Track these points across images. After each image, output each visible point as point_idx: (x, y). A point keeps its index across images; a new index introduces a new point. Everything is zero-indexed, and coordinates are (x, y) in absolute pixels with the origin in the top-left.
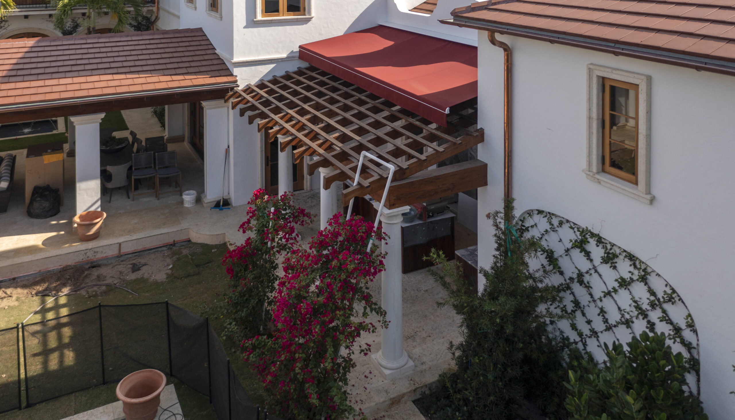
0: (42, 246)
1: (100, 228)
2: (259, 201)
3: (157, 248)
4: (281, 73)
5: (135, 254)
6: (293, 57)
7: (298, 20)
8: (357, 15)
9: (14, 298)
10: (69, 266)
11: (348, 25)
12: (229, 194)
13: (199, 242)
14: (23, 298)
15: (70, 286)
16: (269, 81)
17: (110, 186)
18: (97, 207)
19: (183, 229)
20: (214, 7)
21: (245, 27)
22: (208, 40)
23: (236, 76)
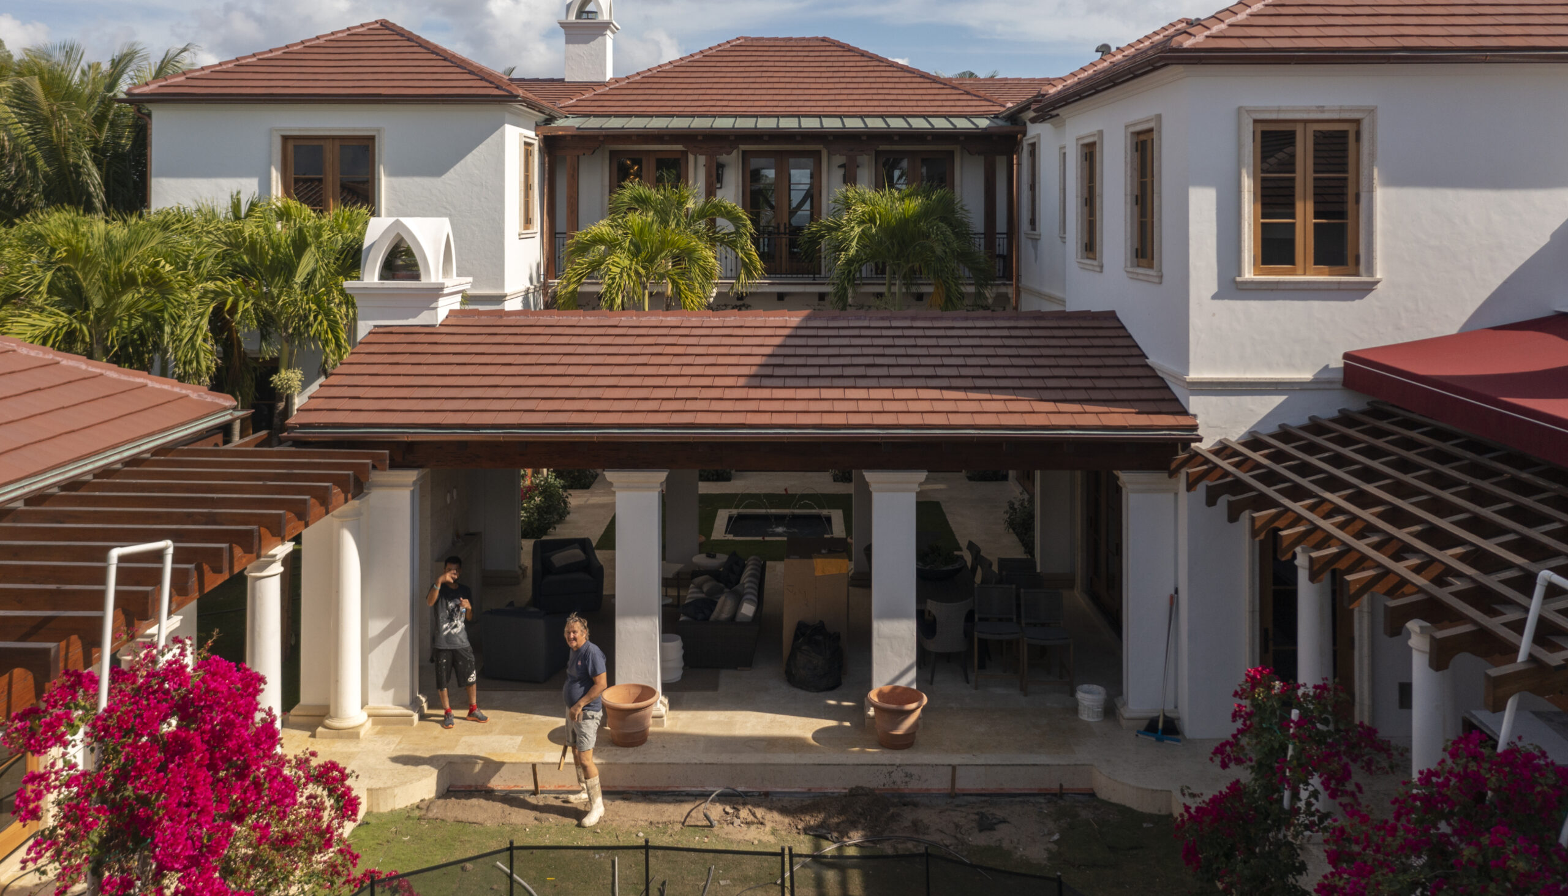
0: (813, 742)
1: (916, 725)
2: (1260, 693)
3: (1026, 795)
4: (1297, 420)
5: (983, 798)
6: (1330, 382)
7: (1342, 287)
8: (1495, 282)
9: (768, 828)
10: (862, 788)
11: (1471, 310)
12: (1176, 707)
13: (1114, 800)
14: (783, 833)
15: (863, 830)
16: (1273, 436)
17: (932, 646)
18: (909, 680)
19: (1079, 763)
20: (1142, 257)
21: (1215, 297)
22: (1130, 336)
23: (1195, 416)
